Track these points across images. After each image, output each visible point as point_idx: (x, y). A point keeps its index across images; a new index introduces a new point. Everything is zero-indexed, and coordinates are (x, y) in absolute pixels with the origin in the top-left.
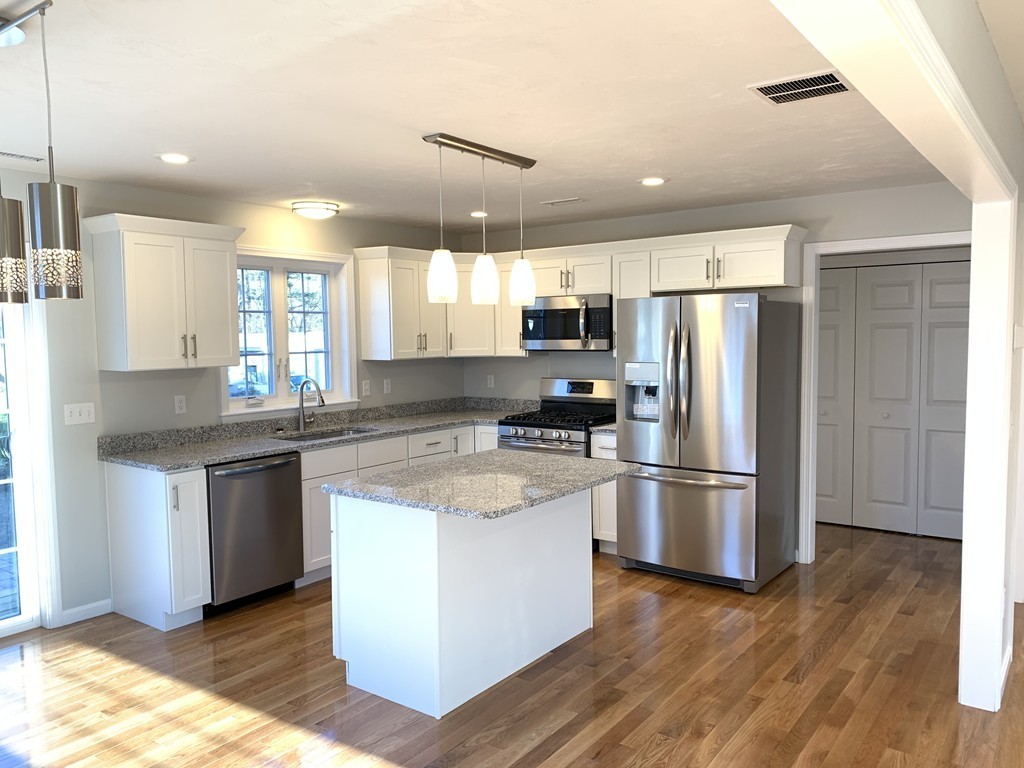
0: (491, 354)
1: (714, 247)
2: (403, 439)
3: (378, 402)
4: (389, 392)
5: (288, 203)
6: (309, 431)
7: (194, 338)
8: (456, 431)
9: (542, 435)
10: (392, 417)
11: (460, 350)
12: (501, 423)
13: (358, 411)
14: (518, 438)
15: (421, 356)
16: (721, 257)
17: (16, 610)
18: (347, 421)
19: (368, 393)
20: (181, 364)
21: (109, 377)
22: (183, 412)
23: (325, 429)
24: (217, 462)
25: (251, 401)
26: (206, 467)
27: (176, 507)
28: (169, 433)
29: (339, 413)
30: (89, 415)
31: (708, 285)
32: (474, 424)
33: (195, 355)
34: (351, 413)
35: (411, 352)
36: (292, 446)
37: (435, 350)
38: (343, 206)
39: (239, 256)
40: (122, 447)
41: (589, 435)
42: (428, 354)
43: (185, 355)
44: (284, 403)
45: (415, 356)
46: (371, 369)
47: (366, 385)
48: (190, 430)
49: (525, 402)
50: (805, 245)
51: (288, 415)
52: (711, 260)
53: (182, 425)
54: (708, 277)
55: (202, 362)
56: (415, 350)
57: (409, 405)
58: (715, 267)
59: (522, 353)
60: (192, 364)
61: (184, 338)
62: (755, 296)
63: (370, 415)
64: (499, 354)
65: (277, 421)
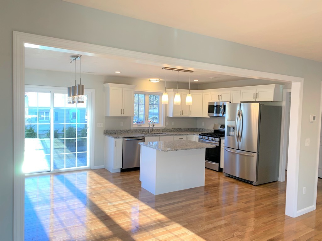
0: (201, 116)
1: (256, 90)
2: (173, 136)
3: (171, 127)
4: (174, 125)
5: (149, 79)
6: (151, 133)
7: (124, 110)
8: (188, 136)
9: (215, 140)
10: (174, 131)
11: (193, 115)
12: (200, 135)
13: (165, 129)
14: (213, 141)
15: (181, 116)
16: (257, 93)
17: (86, 165)
18: (162, 131)
19: (168, 125)
20: (120, 115)
21: (107, 117)
22: (122, 126)
23: (155, 133)
24: (125, 137)
25: (139, 125)
26: (123, 138)
27: (116, 146)
28: (119, 130)
29: (160, 129)
30: (102, 126)
31: (254, 100)
32: (194, 135)
33: (124, 114)
34: (163, 129)
35: (178, 115)
36: (143, 135)
37: (185, 115)
38: (161, 80)
39: (135, 91)
40: (108, 133)
41: (220, 140)
42: (183, 116)
43: (121, 114)
44: (146, 126)
45: (179, 116)
46: (169, 119)
47: (167, 123)
48: (123, 130)
49: (211, 130)
50: (284, 90)
51: (147, 129)
52: (255, 93)
53: (122, 129)
54: (254, 98)
55: (125, 115)
56: (180, 114)
57: (179, 129)
58: (256, 95)
59: (208, 117)
60: (123, 116)
61: (122, 110)
62: (258, 104)
63: (168, 130)
64: (203, 117)
65: (144, 130)
